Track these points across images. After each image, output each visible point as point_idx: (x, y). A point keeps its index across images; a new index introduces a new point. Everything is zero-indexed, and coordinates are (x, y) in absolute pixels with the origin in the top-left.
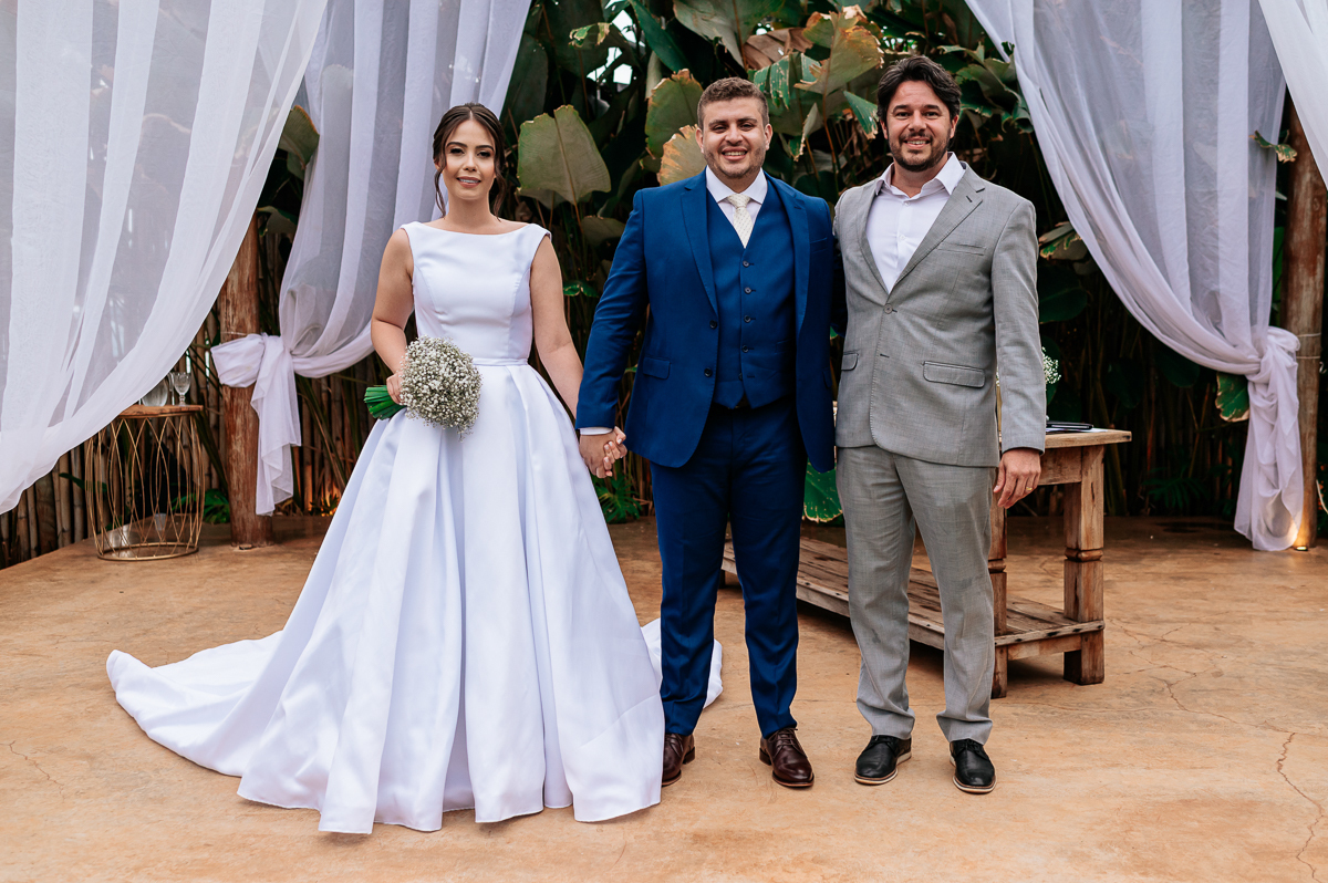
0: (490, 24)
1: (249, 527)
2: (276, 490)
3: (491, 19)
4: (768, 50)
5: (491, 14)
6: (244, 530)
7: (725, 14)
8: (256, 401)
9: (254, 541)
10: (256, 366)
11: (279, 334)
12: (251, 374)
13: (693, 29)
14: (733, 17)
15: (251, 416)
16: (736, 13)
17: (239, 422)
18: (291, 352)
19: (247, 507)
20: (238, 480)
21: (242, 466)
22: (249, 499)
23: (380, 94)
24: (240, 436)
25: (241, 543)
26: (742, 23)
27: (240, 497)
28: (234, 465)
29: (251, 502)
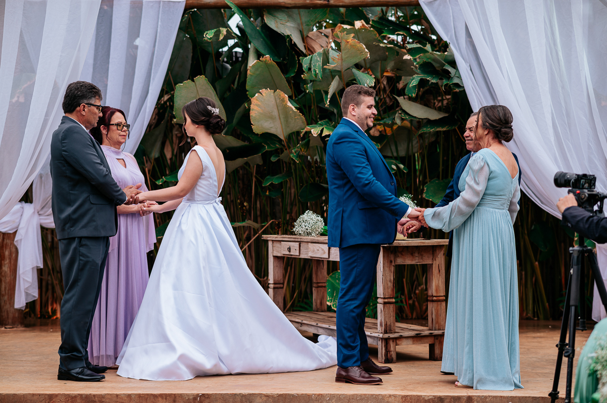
0: (159, 26)
1: (11, 315)
2: (27, 294)
3: (159, 23)
4: (320, 40)
5: (160, 20)
6: (8, 317)
7: (294, 20)
8: (17, 241)
9: (14, 324)
10: (18, 220)
11: (31, 202)
12: (15, 225)
13: (275, 29)
14: (299, 21)
15: (14, 250)
16: (301, 19)
17: (7, 253)
18: (38, 212)
19: (10, 304)
20: (5, 288)
21: (8, 279)
22: (11, 299)
23: (94, 65)
24: (7, 261)
25: (6, 325)
26: (304, 25)
27: (6, 298)
28: (3, 279)
29: (12, 301)
